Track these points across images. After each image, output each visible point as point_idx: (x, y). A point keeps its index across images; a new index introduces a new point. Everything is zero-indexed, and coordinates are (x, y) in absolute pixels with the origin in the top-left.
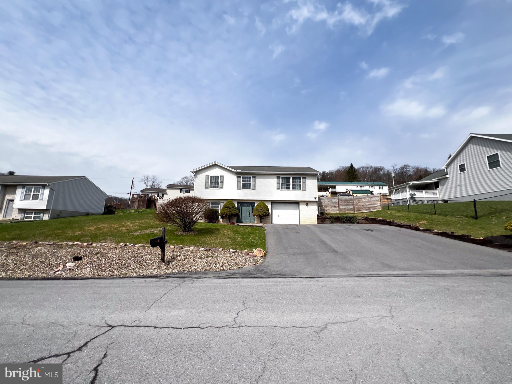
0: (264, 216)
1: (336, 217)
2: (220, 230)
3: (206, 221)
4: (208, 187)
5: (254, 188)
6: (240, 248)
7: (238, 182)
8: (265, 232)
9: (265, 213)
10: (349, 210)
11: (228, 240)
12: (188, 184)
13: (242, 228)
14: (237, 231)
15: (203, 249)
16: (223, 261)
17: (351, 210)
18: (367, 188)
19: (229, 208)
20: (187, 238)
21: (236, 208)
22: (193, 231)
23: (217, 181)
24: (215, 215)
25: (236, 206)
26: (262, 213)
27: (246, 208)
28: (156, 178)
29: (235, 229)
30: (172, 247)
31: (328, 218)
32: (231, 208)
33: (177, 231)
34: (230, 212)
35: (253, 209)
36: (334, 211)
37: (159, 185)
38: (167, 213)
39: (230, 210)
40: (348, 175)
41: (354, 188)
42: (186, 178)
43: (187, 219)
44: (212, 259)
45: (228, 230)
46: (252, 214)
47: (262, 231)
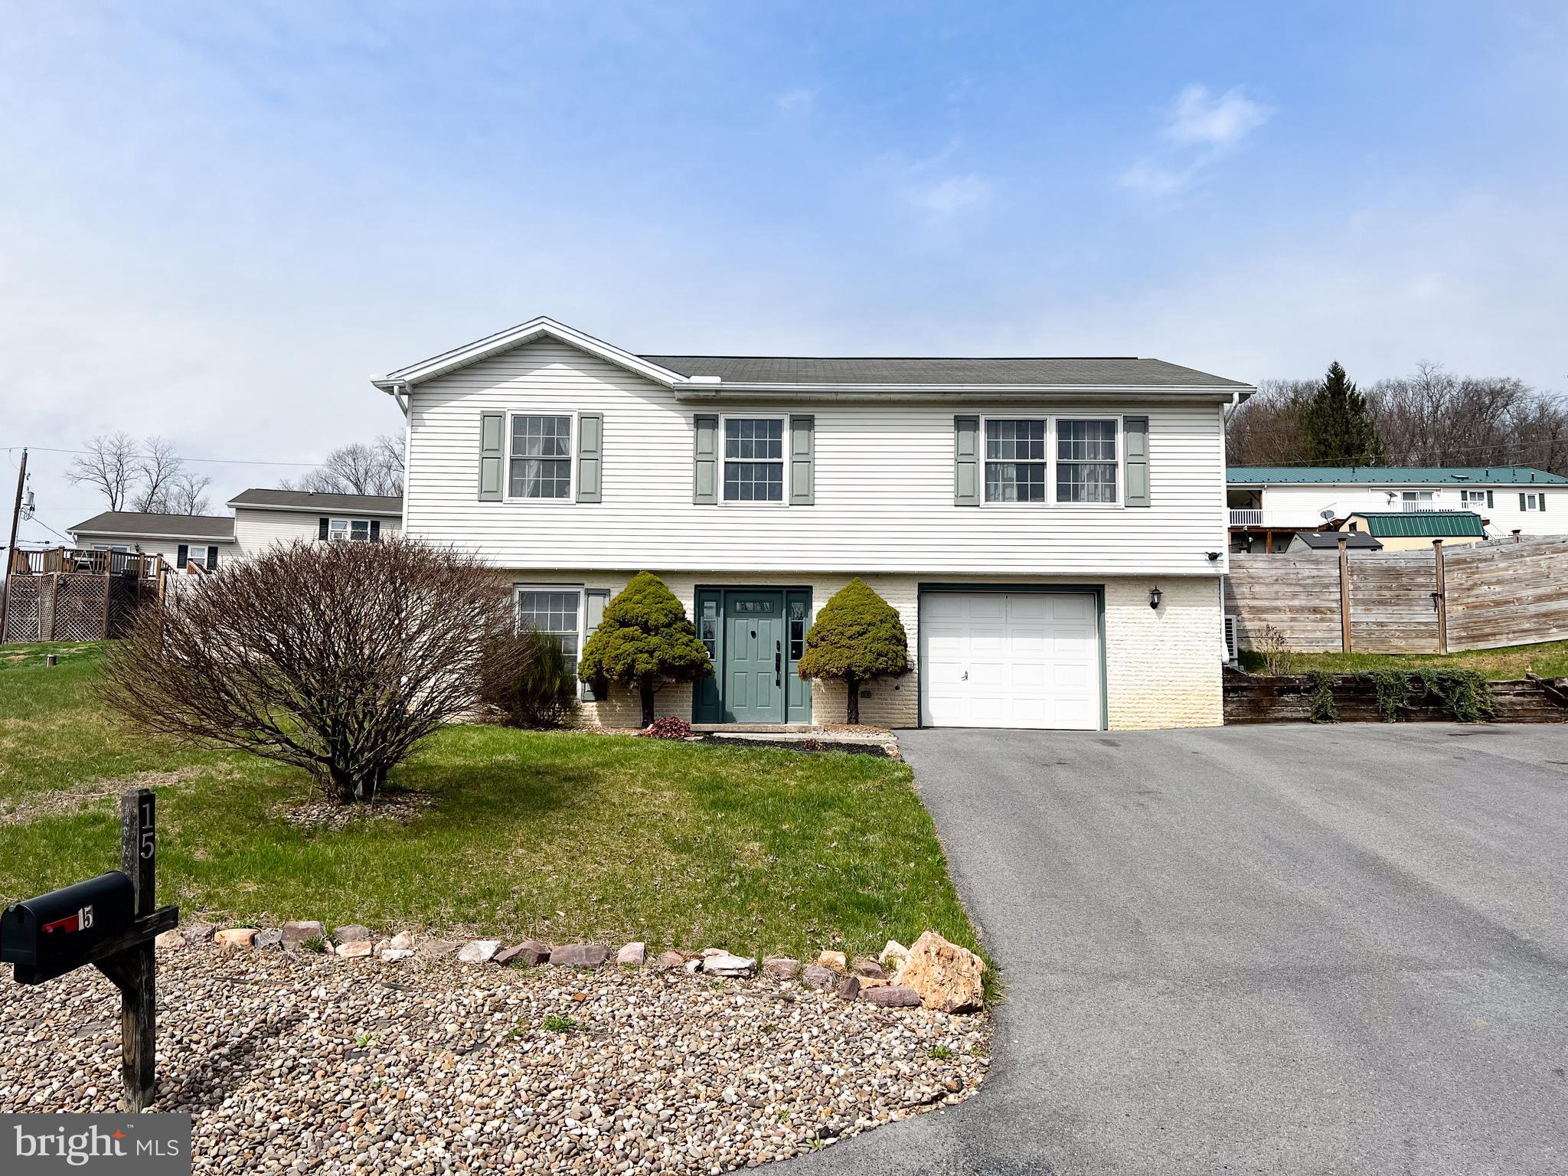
0: (878, 675)
1: (1345, 680)
2: (596, 778)
3: (491, 712)
4: (498, 491)
5: (805, 498)
6: (778, 929)
7: (703, 458)
8: (916, 787)
9: (880, 655)
10: (1406, 634)
11: (670, 859)
12: (370, 490)
13: (746, 761)
14: (716, 785)
15: (487, 948)
16: (670, 1070)
17: (1419, 635)
18: (1447, 501)
19: (646, 629)
20: (355, 849)
21: (687, 630)
22: (404, 791)
23: (560, 451)
24: (554, 674)
25: (690, 616)
26: (860, 657)
27: (752, 624)
28: (175, 456)
29: (700, 769)
30: (235, 935)
31: (1295, 690)
32: (657, 628)
33: (282, 792)
34: (651, 653)
35: (797, 631)
36: (1310, 641)
37: (191, 498)
38: (202, 664)
39: (654, 640)
40: (1315, 433)
41: (1376, 502)
42: (354, 453)
43: (359, 708)
44: (569, 1049)
45: (653, 776)
46: (794, 666)
47: (892, 782)
